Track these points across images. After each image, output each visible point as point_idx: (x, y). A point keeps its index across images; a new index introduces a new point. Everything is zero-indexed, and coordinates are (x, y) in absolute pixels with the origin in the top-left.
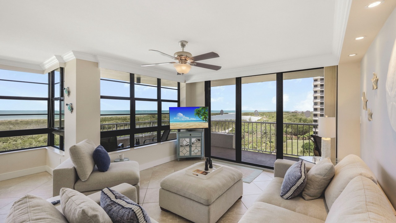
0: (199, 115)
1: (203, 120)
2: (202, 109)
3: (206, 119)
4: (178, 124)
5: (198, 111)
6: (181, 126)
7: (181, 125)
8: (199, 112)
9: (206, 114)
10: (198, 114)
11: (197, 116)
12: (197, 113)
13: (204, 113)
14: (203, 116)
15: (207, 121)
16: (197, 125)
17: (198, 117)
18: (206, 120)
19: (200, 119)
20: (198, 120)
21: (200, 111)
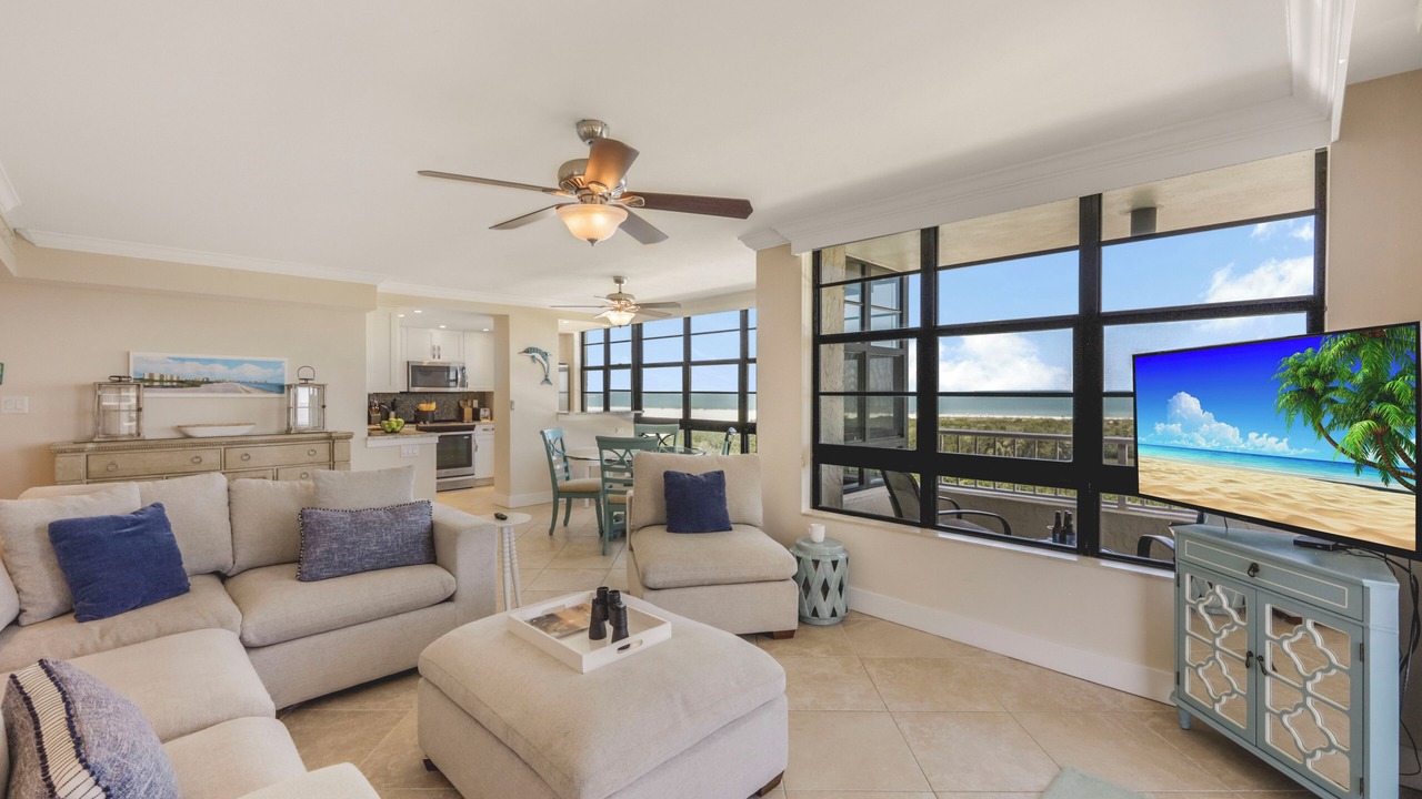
0: (1315, 414)
1: (1361, 464)
2: (1352, 349)
3: (1387, 456)
4: (1174, 466)
5: (1313, 374)
6: (1188, 487)
7: (1190, 479)
8: (1317, 385)
9: (1390, 398)
10: (1311, 398)
11: (1299, 417)
12: (1300, 391)
13: (1374, 391)
14: (1360, 427)
15: (1399, 475)
16: (1299, 498)
17: (1310, 431)
18: (1388, 470)
19: (1324, 451)
20: (1304, 452)
21: (1327, 377)
